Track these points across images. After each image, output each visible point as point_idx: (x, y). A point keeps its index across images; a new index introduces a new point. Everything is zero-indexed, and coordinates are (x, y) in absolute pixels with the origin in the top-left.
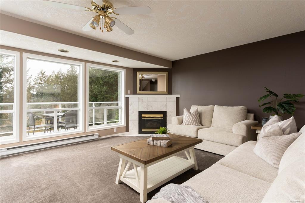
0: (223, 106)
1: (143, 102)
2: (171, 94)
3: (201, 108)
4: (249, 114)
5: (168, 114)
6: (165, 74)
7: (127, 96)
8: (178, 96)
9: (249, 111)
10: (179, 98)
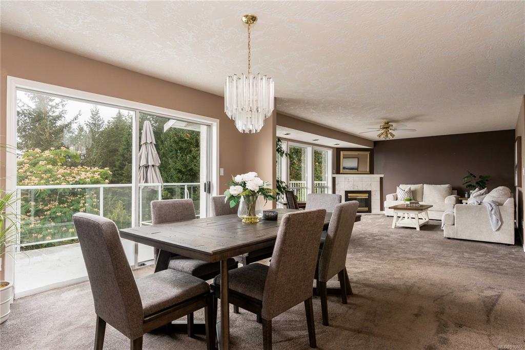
0: (432, 184)
1: (349, 182)
2: (373, 174)
3: (413, 187)
4: (453, 191)
5: (373, 194)
6: (368, 153)
7: (334, 176)
8: (382, 176)
9: (453, 189)
10: (382, 178)
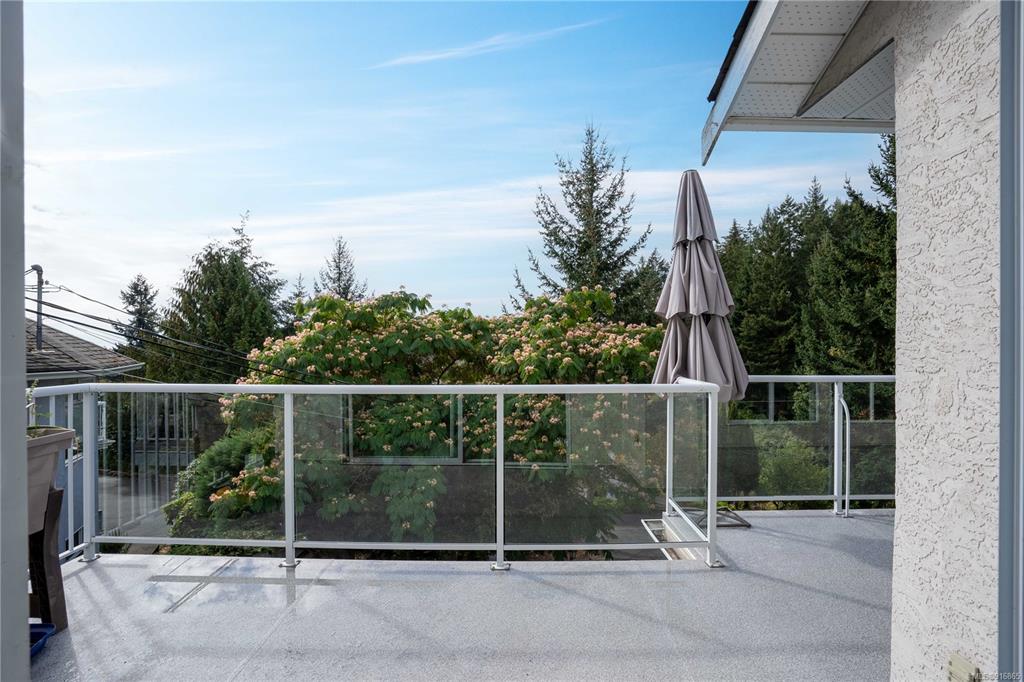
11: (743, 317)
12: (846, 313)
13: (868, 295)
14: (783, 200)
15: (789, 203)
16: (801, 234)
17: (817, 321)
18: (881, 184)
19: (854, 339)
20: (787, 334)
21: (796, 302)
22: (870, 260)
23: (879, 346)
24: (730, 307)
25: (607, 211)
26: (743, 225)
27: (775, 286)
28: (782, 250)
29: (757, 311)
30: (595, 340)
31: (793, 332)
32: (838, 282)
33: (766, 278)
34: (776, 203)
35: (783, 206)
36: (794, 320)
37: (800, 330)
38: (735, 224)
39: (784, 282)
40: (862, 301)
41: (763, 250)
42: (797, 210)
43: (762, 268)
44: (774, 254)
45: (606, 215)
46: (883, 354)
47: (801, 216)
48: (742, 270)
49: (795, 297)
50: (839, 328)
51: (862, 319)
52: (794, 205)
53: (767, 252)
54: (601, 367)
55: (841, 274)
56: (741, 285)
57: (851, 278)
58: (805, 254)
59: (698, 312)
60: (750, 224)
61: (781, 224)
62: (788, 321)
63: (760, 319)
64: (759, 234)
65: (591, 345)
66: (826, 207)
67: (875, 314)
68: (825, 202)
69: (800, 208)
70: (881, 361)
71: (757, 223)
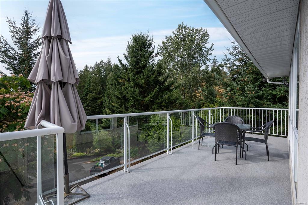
11: (88, 94)
12: (117, 93)
13: (123, 88)
14: (101, 61)
15: (102, 62)
16: (105, 71)
17: (109, 96)
18: (126, 59)
19: (119, 100)
20: (101, 99)
21: (103, 90)
22: (123, 79)
23: (125, 103)
24: (76, 79)
25: (35, 48)
26: (89, 66)
27: (98, 85)
28: (100, 75)
29: (92, 92)
30: (18, 100)
31: (102, 98)
32: (115, 84)
33: (95, 83)
34: (99, 61)
35: (100, 62)
36: (103, 95)
37: (104, 98)
38: (86, 65)
39: (100, 84)
40: (121, 90)
41: (94, 74)
42: (104, 64)
43: (94, 80)
44: (97, 76)
45: (34, 50)
46: (126, 105)
47: (105, 66)
48: (88, 80)
49: (103, 89)
50: (115, 97)
51: (121, 95)
52: (103, 63)
53: (96, 75)
54: (20, 112)
55: (116, 82)
56: (88, 84)
57: (119, 83)
58: (106, 77)
59: (56, 79)
60: (91, 66)
61: (100, 68)
62: (101, 96)
63: (93, 95)
64: (93, 70)
65: (15, 102)
66: (112, 65)
67: (124, 94)
68: (111, 63)
69: (105, 64)
70: (125, 107)
71: (93, 66)
